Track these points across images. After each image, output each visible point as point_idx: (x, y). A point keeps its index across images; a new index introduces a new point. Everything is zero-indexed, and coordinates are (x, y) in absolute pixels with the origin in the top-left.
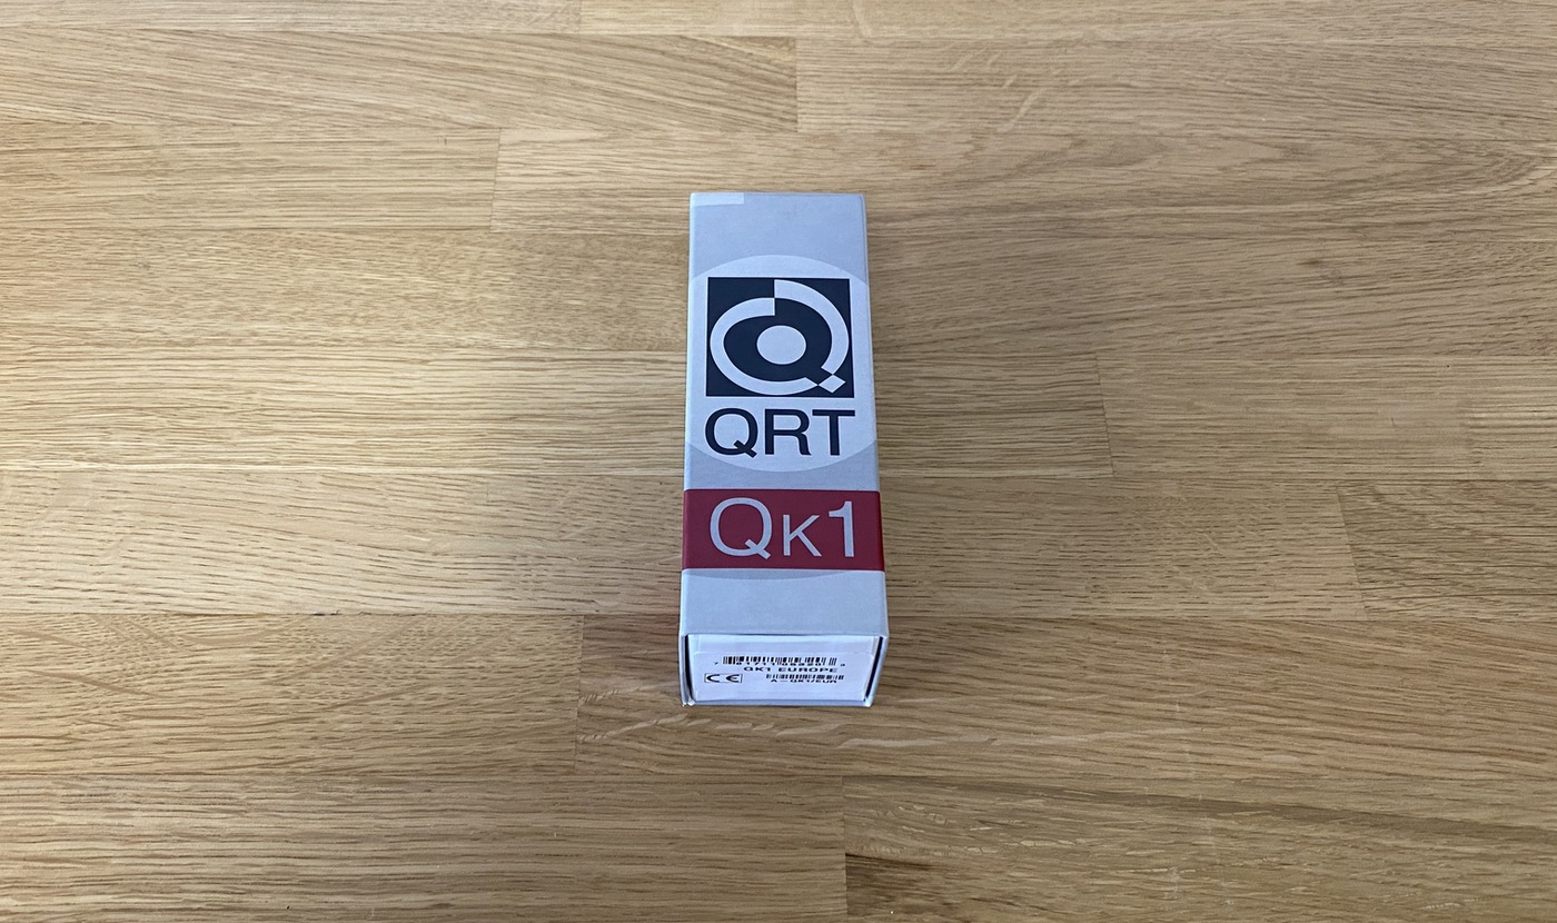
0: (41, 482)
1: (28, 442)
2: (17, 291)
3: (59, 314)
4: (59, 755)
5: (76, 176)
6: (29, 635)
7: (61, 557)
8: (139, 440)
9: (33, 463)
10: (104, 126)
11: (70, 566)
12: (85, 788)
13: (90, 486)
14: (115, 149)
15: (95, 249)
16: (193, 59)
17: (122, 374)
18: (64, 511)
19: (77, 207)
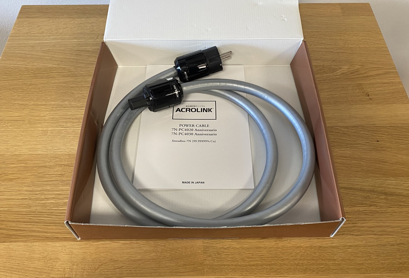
0: (55, 132)
1: (52, 125)
2: (49, 98)
3: (57, 102)
4: (60, 177)
5: (59, 77)
6: (54, 157)
7: (59, 144)
8: (72, 124)
9: (53, 128)
10: (64, 68)
11: (61, 146)
12: (65, 183)
13: (64, 132)
14: (66, 72)
15: (62, 91)
16: (80, 55)
17: (68, 113)
18: (59, 137)
19: (60, 83)
